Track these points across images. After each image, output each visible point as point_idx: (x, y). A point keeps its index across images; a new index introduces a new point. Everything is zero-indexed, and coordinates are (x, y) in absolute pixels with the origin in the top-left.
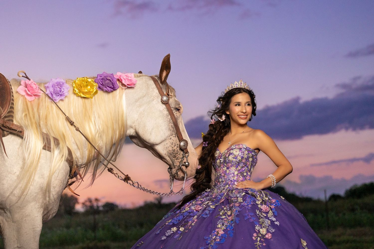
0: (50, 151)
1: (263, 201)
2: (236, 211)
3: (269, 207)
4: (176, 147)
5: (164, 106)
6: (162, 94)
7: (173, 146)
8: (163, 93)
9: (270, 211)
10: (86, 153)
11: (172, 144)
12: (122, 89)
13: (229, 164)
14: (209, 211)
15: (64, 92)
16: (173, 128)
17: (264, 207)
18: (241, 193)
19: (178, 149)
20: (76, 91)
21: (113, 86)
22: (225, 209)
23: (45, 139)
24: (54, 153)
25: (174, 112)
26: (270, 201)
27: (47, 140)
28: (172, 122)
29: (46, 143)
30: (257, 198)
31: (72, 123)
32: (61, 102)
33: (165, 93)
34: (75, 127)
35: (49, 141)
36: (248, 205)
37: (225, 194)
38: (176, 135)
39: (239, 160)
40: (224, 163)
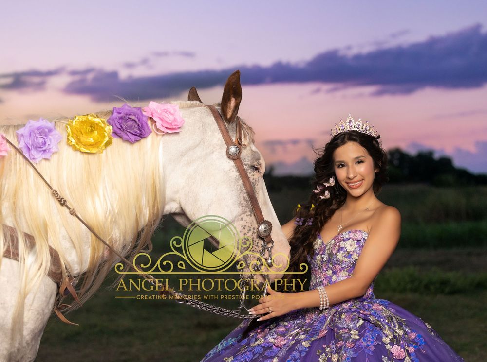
0: (17, 260)
1: (394, 337)
2: (348, 359)
3: (404, 349)
4: (251, 233)
5: (232, 163)
6: (229, 142)
7: (246, 231)
8: (231, 140)
9: (407, 357)
10: (88, 253)
11: (244, 229)
12: (157, 134)
13: (337, 266)
14: (300, 352)
15: (51, 146)
16: (246, 201)
17: (396, 350)
18: (356, 321)
19: (255, 236)
20: (71, 142)
21: (141, 131)
22: (327, 350)
23: (9, 237)
24: (24, 263)
25: (250, 173)
26: (406, 336)
27: (13, 241)
28: (245, 191)
29: (9, 247)
30: (384, 331)
31: (63, 202)
32: (44, 162)
33: (234, 139)
34: (68, 208)
35: (15, 241)
36: (368, 346)
37: (329, 319)
38: (251, 213)
39: (355, 261)
40: (329, 262)
